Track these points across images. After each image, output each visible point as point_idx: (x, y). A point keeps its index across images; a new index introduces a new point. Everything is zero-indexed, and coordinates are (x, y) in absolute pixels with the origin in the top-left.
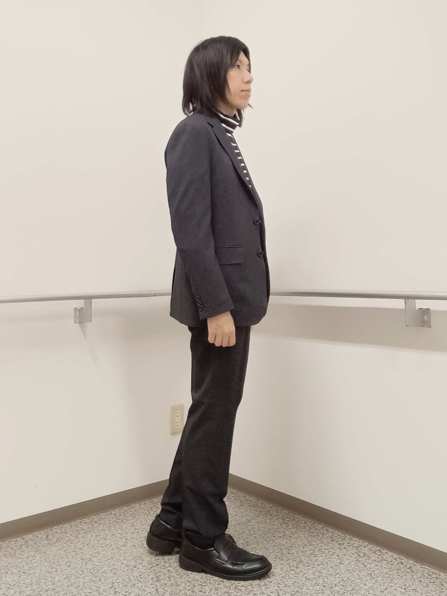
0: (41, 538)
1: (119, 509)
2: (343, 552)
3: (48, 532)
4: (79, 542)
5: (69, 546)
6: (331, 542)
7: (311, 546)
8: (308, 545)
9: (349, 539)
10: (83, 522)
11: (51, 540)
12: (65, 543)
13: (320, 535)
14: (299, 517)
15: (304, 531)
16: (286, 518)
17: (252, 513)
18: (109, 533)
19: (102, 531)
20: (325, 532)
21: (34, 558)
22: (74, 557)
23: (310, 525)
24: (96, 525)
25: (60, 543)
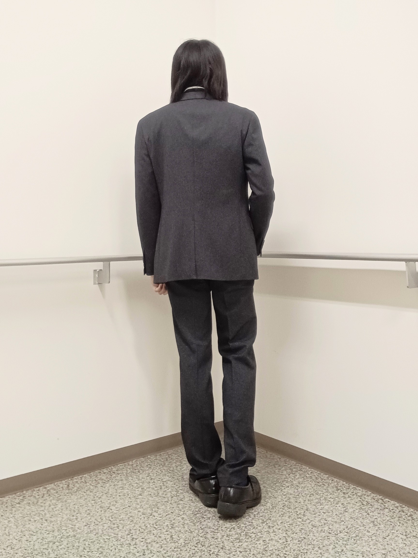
0: (62, 487)
1: (136, 460)
2: (348, 501)
3: (69, 482)
4: (98, 492)
5: (89, 495)
6: (336, 492)
7: (317, 495)
8: (314, 494)
9: (353, 488)
10: (102, 472)
11: (71, 489)
12: (85, 492)
13: (326, 485)
14: (305, 468)
15: (311, 481)
16: (294, 468)
18: (127, 483)
19: (120, 480)
20: (331, 482)
21: (55, 507)
22: (93, 505)
23: (316, 475)
24: (115, 475)
25: (80, 492)
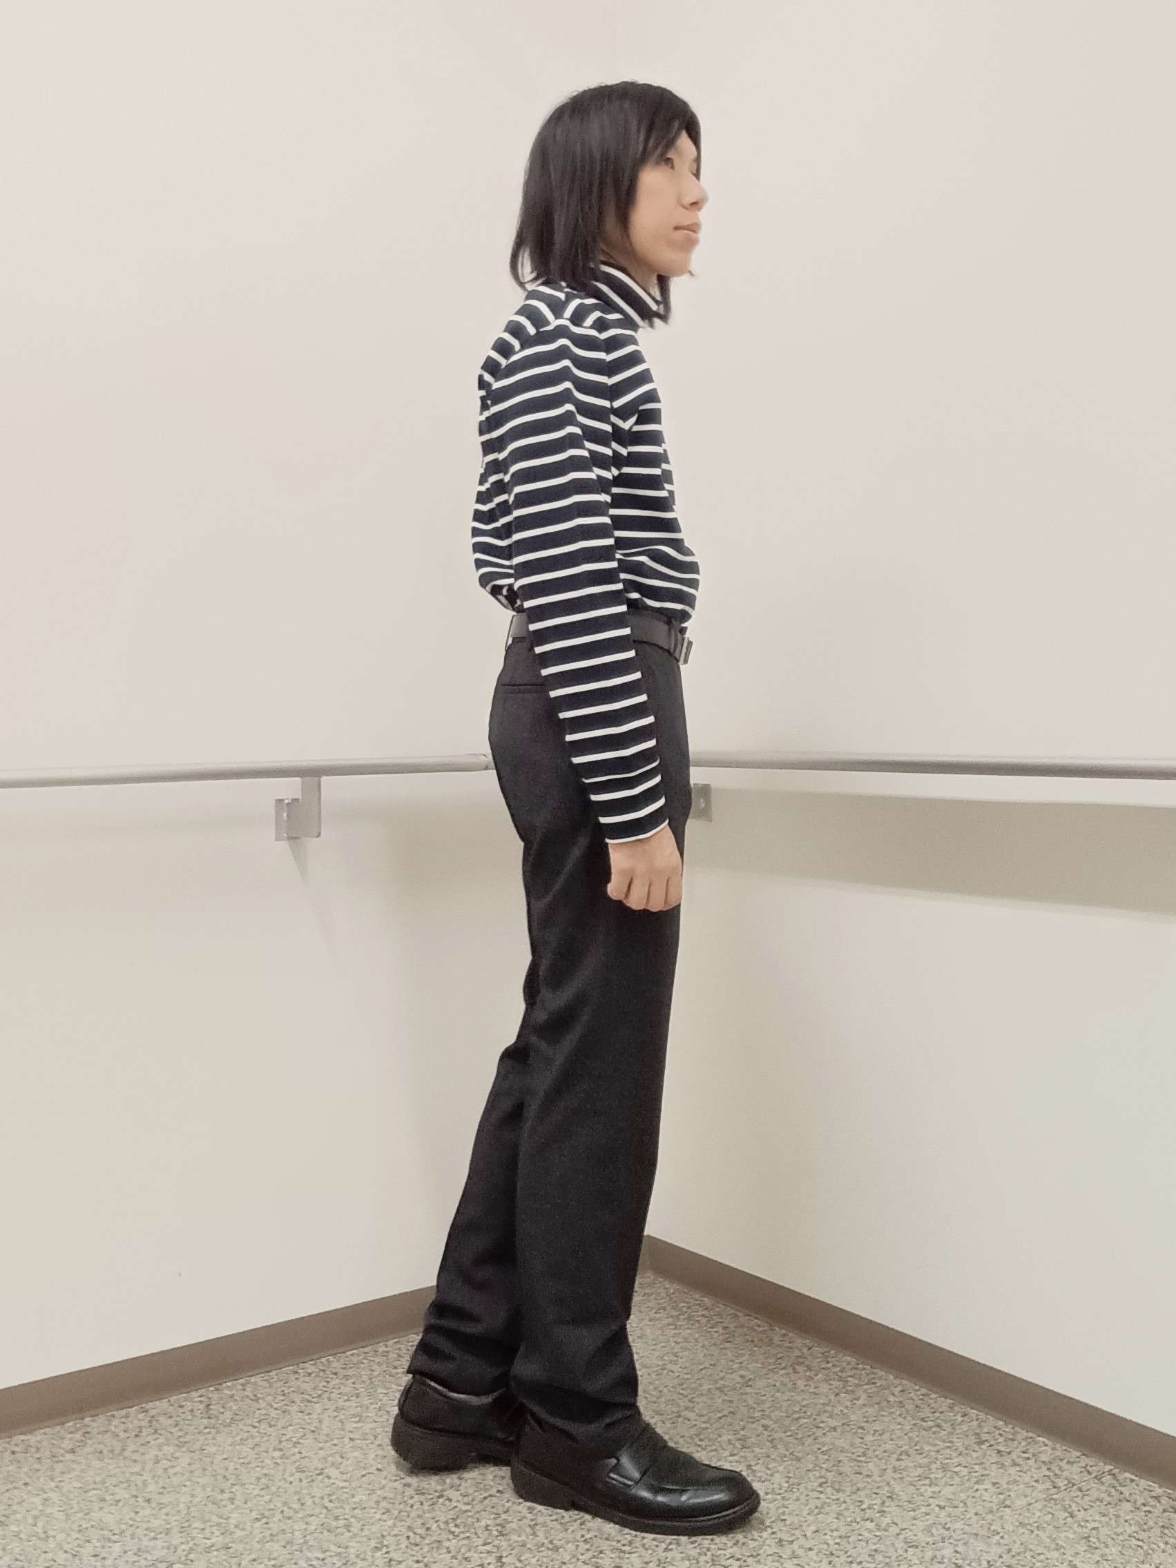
0: (192, 1411)
1: (395, 1340)
2: (1010, 1474)
3: (210, 1395)
4: (290, 1426)
5: (264, 1433)
6: (977, 1448)
7: (920, 1454)
8: (911, 1452)
9: (1025, 1439)
10: (301, 1371)
11: (217, 1418)
12: (255, 1427)
13: (947, 1426)
14: (884, 1376)
15: (900, 1415)
16: (851, 1377)
17: (757, 1361)
18: (371, 1404)
19: (352, 1396)
20: (960, 1419)
21: (173, 1464)
22: (277, 1463)
23: (915, 1398)
24: (337, 1381)
25: (241, 1426)
